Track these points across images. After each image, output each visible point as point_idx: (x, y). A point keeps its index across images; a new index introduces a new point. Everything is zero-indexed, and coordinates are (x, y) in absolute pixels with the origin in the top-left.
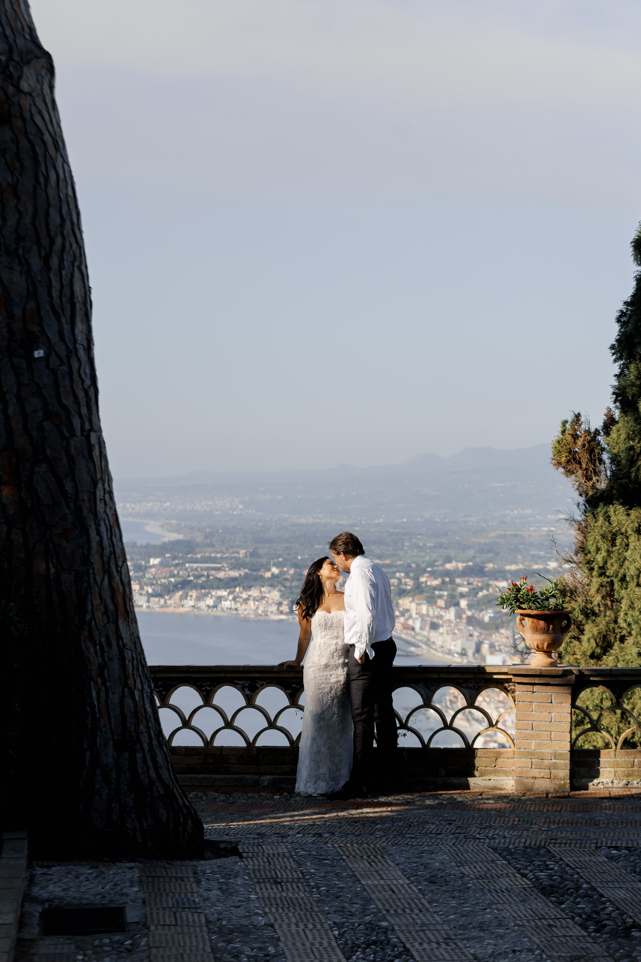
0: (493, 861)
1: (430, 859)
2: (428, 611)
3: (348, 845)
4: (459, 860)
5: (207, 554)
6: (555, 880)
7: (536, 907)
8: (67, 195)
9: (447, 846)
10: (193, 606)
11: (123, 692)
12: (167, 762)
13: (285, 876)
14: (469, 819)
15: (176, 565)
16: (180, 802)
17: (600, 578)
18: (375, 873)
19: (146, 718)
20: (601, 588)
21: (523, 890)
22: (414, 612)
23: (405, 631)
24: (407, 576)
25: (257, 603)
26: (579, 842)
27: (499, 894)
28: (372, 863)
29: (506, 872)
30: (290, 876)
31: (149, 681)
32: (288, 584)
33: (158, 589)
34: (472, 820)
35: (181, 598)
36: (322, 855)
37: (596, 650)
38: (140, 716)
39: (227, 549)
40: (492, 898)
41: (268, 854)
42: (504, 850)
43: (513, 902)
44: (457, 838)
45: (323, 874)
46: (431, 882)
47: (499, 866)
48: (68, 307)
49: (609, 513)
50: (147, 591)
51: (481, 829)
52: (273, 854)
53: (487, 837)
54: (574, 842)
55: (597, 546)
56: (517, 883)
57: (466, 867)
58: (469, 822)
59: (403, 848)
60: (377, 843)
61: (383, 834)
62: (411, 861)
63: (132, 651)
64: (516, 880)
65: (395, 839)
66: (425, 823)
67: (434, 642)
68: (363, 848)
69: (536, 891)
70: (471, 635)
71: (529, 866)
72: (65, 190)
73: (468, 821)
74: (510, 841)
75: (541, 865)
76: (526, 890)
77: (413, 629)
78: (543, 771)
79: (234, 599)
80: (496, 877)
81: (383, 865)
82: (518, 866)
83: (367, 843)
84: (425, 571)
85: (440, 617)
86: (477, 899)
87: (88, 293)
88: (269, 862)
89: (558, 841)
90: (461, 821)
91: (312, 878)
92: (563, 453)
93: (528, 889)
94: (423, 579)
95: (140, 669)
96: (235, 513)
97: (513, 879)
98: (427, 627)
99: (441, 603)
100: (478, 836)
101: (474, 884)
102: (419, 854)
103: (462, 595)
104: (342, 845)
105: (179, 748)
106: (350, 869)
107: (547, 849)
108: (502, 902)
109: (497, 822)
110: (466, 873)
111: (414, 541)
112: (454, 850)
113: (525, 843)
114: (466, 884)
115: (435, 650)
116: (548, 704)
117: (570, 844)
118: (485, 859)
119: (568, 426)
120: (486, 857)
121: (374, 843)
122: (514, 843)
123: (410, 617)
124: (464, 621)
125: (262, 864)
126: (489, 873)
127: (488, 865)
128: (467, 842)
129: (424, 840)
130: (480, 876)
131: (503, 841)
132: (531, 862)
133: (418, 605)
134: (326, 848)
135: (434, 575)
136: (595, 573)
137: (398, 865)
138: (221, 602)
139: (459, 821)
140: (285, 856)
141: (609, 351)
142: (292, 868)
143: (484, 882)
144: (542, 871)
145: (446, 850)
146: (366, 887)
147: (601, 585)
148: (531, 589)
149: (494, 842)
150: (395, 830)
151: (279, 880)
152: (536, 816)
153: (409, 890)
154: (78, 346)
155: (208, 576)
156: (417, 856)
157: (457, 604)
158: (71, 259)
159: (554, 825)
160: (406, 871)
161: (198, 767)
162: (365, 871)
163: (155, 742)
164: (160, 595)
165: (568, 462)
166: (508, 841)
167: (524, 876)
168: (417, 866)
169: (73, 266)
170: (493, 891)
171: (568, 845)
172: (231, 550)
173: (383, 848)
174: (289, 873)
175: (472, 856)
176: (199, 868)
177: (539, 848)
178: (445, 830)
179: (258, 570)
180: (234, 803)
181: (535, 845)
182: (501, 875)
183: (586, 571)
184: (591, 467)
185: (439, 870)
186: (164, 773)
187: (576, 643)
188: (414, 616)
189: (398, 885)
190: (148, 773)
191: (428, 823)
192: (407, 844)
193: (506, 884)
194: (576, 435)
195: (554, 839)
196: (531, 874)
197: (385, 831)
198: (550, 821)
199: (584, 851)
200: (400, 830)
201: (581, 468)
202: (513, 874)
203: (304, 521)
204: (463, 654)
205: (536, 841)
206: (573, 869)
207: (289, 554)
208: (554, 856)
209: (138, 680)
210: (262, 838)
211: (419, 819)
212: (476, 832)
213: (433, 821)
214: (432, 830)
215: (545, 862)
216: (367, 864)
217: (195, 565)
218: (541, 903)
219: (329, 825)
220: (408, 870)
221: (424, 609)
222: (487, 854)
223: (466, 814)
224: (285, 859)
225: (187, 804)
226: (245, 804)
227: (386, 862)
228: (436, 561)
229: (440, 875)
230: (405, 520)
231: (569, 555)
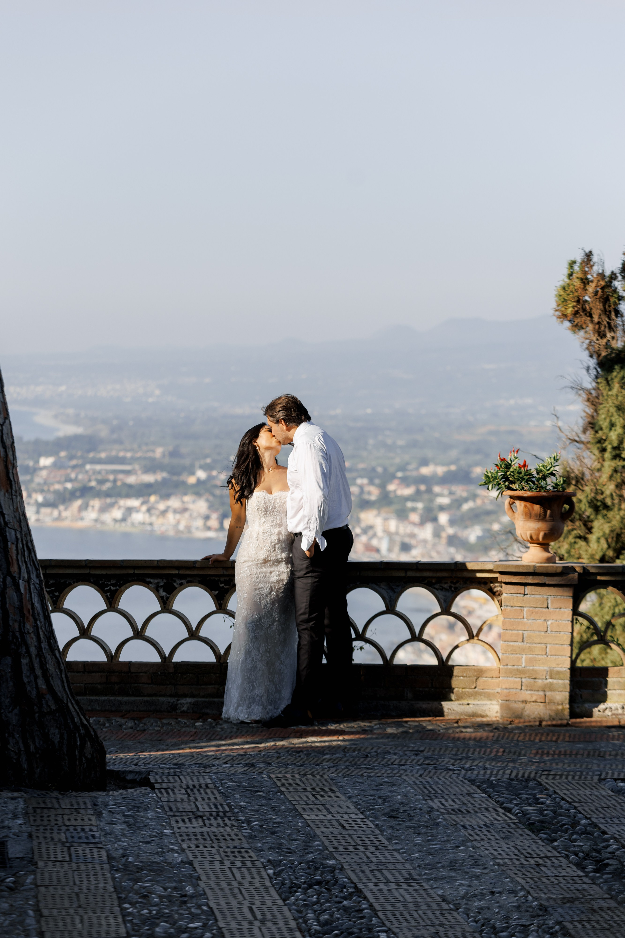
0: (469, 794)
1: (391, 791)
2: (397, 527)
3: (288, 776)
4: (427, 792)
5: (114, 453)
6: (547, 815)
7: (522, 845)
9: (412, 777)
10: (96, 520)
11: (4, 582)
12: (61, 671)
13: (207, 809)
14: (441, 749)
15: (74, 467)
16: (76, 720)
17: (614, 461)
18: (321, 807)
19: (33, 615)
20: (615, 475)
21: (506, 826)
22: (379, 531)
24: (371, 482)
25: (178, 516)
26: (578, 773)
27: (476, 831)
28: (318, 796)
29: (485, 806)
30: (214, 810)
31: (37, 569)
32: (215, 493)
33: (50, 497)
34: (445, 751)
35: (81, 509)
36: (254, 787)
37: (607, 553)
38: (26, 612)
39: (140, 447)
40: (467, 834)
41: (187, 785)
42: (484, 782)
43: (493, 839)
44: (425, 769)
45: (256, 807)
46: (391, 817)
47: (477, 800)
51: (456, 760)
52: (194, 785)
53: (463, 768)
54: (572, 773)
55: (611, 421)
56: (499, 818)
57: (436, 801)
58: (442, 752)
59: (357, 780)
60: (324, 774)
61: (332, 765)
62: (366, 793)
63: (15, 530)
64: (498, 815)
65: (347, 770)
66: (386, 753)
68: (307, 779)
69: (522, 827)
71: (515, 799)
73: (439, 752)
74: (492, 772)
75: (530, 798)
76: (509, 826)
77: (378, 551)
78: (536, 693)
79: (149, 510)
80: (472, 811)
81: (332, 798)
82: (500, 799)
83: (311, 774)
84: (393, 477)
85: (413, 536)
86: (447, 836)
88: (188, 794)
89: (552, 773)
90: (431, 751)
91: (242, 811)
92: (569, 302)
93: (512, 825)
94: (391, 487)
95: (26, 554)
96: (150, 400)
97: (494, 814)
98: (397, 549)
99: (415, 517)
100: (451, 767)
101: (445, 820)
102: (377, 786)
103: (442, 508)
104: (280, 775)
105: (76, 663)
106: (290, 802)
107: (538, 781)
108: (478, 839)
109: (476, 753)
110: (435, 806)
111: (380, 438)
112: (421, 782)
113: (510, 775)
114: (434, 820)
116: (544, 610)
117: (567, 776)
118: (459, 791)
119: (576, 268)
120: (460, 789)
121: (321, 774)
122: (497, 775)
123: (375, 535)
124: (444, 541)
125: (179, 795)
126: (464, 807)
127: (463, 799)
128: (438, 773)
129: (383, 771)
130: (453, 810)
131: (482, 772)
132: (518, 795)
133: (386, 519)
134: (259, 779)
135: (405, 481)
136: (607, 455)
137: (349, 798)
138: (130, 514)
139: (428, 752)
140: (208, 787)
142: (217, 800)
143: (458, 817)
144: (530, 805)
145: (411, 782)
146: (309, 822)
147: (615, 471)
148: (525, 465)
149: (472, 773)
150: (348, 760)
151: (200, 814)
152: (526, 747)
153: (363, 826)
155: (115, 481)
156: (375, 788)
157: (435, 520)
159: (548, 756)
160: (360, 805)
161: (99, 687)
162: (308, 804)
163: (44, 645)
164: (53, 505)
165: (576, 313)
166: (489, 772)
167: (509, 810)
168: (374, 799)
170: (468, 827)
171: (564, 777)
172: (145, 448)
173: (332, 779)
174: (213, 806)
175: (443, 789)
176: (100, 800)
177: (528, 780)
178: (410, 761)
179: (179, 474)
180: (144, 730)
181: (523, 776)
182: (479, 809)
183: (597, 452)
184: (605, 320)
185: (402, 803)
186: (56, 684)
187: (582, 543)
188: (380, 533)
189: (350, 820)
190: (36, 683)
191: (389, 753)
192: (362, 775)
193: (485, 819)
194: (587, 279)
195: (546, 770)
196: (516, 808)
197: (335, 762)
198: (543, 752)
199: (584, 784)
200: (353, 760)
201: (592, 321)
202: (493, 808)
203: (238, 411)
205: (524, 773)
206: (570, 803)
208: (547, 789)
209: (23, 568)
210: (179, 768)
211: (378, 749)
212: (450, 763)
213: (396, 751)
214: (394, 761)
215: (535, 795)
216: (311, 796)
217: (98, 467)
218: (528, 840)
219: (264, 755)
220: (363, 804)
221: (393, 525)
222: (462, 786)
223: (437, 744)
224: (208, 791)
225: (85, 722)
226: (159, 731)
227: (335, 794)
228: (408, 464)
229: (402, 809)
230: (369, 411)
231: (574, 434)
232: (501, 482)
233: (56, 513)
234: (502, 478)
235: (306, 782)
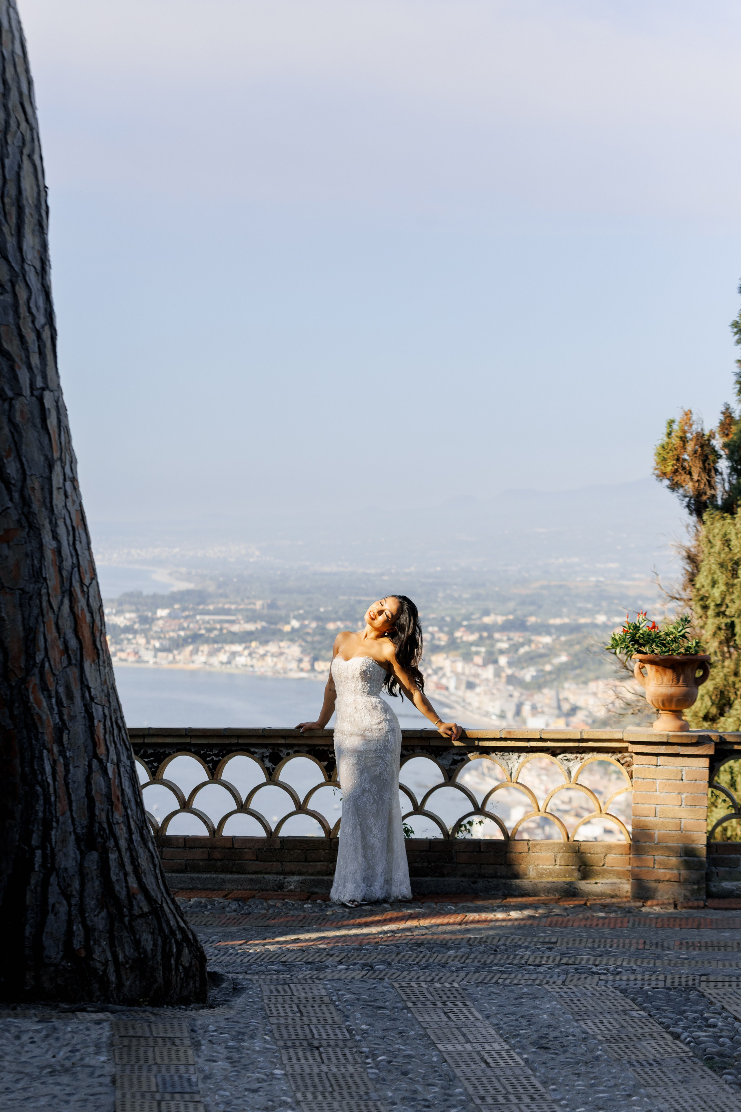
0: (625, 1012)
1: (534, 1008)
2: (463, 668)
3: (414, 984)
4: (577, 1009)
5: (220, 605)
6: (722, 1045)
7: (706, 1092)
8: (13, 53)
9: (554, 986)
10: (205, 663)
11: (90, 765)
12: (155, 865)
13: (324, 1036)
14: (575, 940)
15: (186, 617)
17: (718, 618)
18: (456, 1032)
19: (124, 803)
20: (719, 632)
21: (681, 1062)
22: (448, 671)
23: (438, 691)
24: (441, 630)
25: (275, 659)
27: (647, 1070)
28: (451, 1015)
29: (648, 1030)
30: (332, 1037)
32: (309, 639)
33: (166, 643)
34: (580, 943)
35: (192, 653)
36: (376, 1000)
38: (114, 799)
39: (242, 600)
40: (637, 1076)
41: (299, 998)
42: (637, 993)
43: (671, 1084)
44: (566, 973)
45: (380, 1034)
46: (541, 1047)
47: (637, 1021)
48: (13, 211)
49: (728, 537)
50: (154, 646)
51: (596, 957)
52: (306, 998)
53: (608, 970)
54: (734, 979)
55: (713, 578)
56: (669, 1050)
57: (589, 1022)
58: (577, 945)
59: (492, 990)
60: (453, 981)
61: (460, 965)
62: (506, 1010)
63: (103, 706)
64: (667, 1045)
65: (478, 974)
66: (515, 946)
67: (469, 704)
68: (435, 989)
69: (701, 1064)
70: (511, 696)
71: (681, 1020)
72: (10, 45)
73: (574, 944)
74: (643, 977)
75: (698, 1018)
76: (684, 1062)
77: (447, 688)
78: (670, 871)
79: (250, 654)
80: (635, 1038)
81: (467, 1018)
82: (664, 1020)
83: (439, 981)
84: (460, 625)
85: (477, 676)
86: (614, 1078)
87: (43, 193)
88: (300, 1011)
90: (565, 944)
91: (364, 1039)
92: (669, 460)
93: (687, 1060)
94: (458, 634)
95: (116, 731)
96: (251, 560)
97: (662, 1043)
98: (463, 686)
99: (478, 660)
100: (594, 969)
101: (605, 1051)
102: (516, 999)
103: (502, 652)
104: (404, 984)
105: (176, 838)
106: (419, 1023)
107: (699, 991)
108: (652, 1083)
109: (615, 946)
110: (589, 1031)
111: (448, 592)
113: (665, 981)
114: (592, 1051)
115: (472, 711)
116: (678, 782)
117: (730, 982)
118: (613, 1008)
119: (675, 427)
120: (614, 1005)
121: (450, 980)
122: (650, 981)
123: (444, 675)
124: (504, 680)
125: (291, 1014)
126: (624, 1032)
127: (620, 1019)
128: (582, 979)
129: (520, 976)
130: (612, 1037)
131: (632, 977)
132: (682, 1013)
133: (453, 662)
134: (380, 989)
135: (470, 629)
136: (710, 612)
137: (488, 1017)
138: (234, 658)
139: (562, 944)
140: (322, 1002)
141: (730, 329)
142: (335, 1022)
143: (620, 1048)
144: (700, 1029)
145: (555, 994)
146: (445, 1056)
147: (720, 629)
148: (654, 627)
149: (621, 979)
150: (476, 958)
151: (316, 1043)
152: (667, 936)
153: (510, 1062)
154: (26, 267)
155: (221, 629)
156: (514, 1002)
157: (495, 662)
158: (18, 143)
159: (694, 949)
160: (501, 1028)
161: (201, 863)
162: (441, 1028)
163: (136, 836)
164: (168, 650)
165: (676, 472)
167: (677, 1037)
168: (517, 1020)
169: (21, 153)
170: (635, 1063)
171: (727, 984)
172: (247, 601)
173: (464, 989)
174: (330, 1032)
176: (199, 1022)
177: (687, 990)
178: (545, 958)
179: (276, 623)
180: (249, 914)
181: (680, 984)
182: (642, 1035)
183: (699, 610)
184: (705, 477)
185: (550, 1026)
186: (150, 882)
188: (448, 674)
189: (493, 1053)
190: (126, 881)
191: (520, 947)
192: (496, 983)
193: (653, 1051)
194: (686, 437)
195: (704, 975)
196: (686, 1034)
197: (462, 961)
198: (687, 943)
200: (482, 958)
201: (692, 479)
202: (659, 1033)
203: (327, 569)
204: (502, 716)
205: (680, 979)
207: (310, 606)
208: (711, 1003)
209: (112, 749)
210: (289, 971)
211: (506, 940)
212: (591, 962)
213: (526, 944)
214: (528, 959)
215: (701, 1013)
216: (442, 1015)
217: (207, 618)
218: (712, 1084)
219: (382, 949)
220: (504, 1026)
221: (460, 666)
222: (616, 1000)
223: (570, 934)
224: (323, 1007)
225: (183, 925)
226: (265, 915)
227: (471, 1013)
228: (472, 614)
229: (552, 1034)
230: (439, 569)
231: (675, 591)
232: (630, 645)
233: (171, 657)
234: (631, 641)
235: (434, 993)
